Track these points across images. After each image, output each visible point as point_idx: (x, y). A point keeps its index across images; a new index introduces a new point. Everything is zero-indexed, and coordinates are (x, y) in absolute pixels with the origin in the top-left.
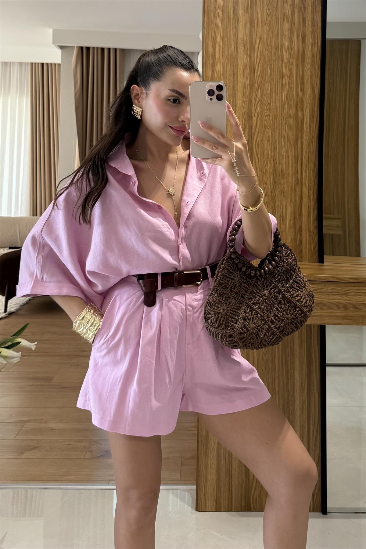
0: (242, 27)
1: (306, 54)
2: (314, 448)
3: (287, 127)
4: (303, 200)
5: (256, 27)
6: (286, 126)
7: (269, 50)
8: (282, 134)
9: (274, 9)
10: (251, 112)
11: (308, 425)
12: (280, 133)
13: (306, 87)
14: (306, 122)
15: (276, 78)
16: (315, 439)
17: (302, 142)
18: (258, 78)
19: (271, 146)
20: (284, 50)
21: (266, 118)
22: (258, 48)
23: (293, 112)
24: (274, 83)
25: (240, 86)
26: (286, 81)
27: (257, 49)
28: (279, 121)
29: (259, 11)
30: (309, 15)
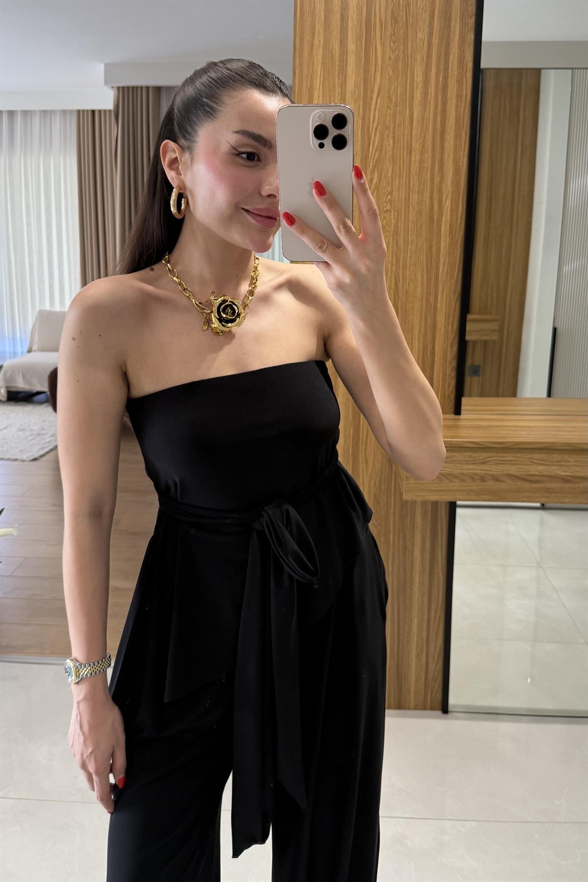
0: (353, 70)
1: (448, 112)
3: (416, 228)
4: (437, 332)
5: (373, 73)
6: (414, 227)
7: (392, 108)
8: (408, 238)
9: (402, 41)
12: (406, 236)
13: (446, 165)
14: (445, 220)
15: (402, 152)
17: (439, 250)
18: (374, 151)
19: (392, 256)
20: (414, 108)
21: (385, 215)
22: (376, 104)
23: (426, 206)
24: (398, 161)
26: (416, 157)
27: (374, 107)
28: (405, 220)
29: (379, 46)
30: (454, 50)
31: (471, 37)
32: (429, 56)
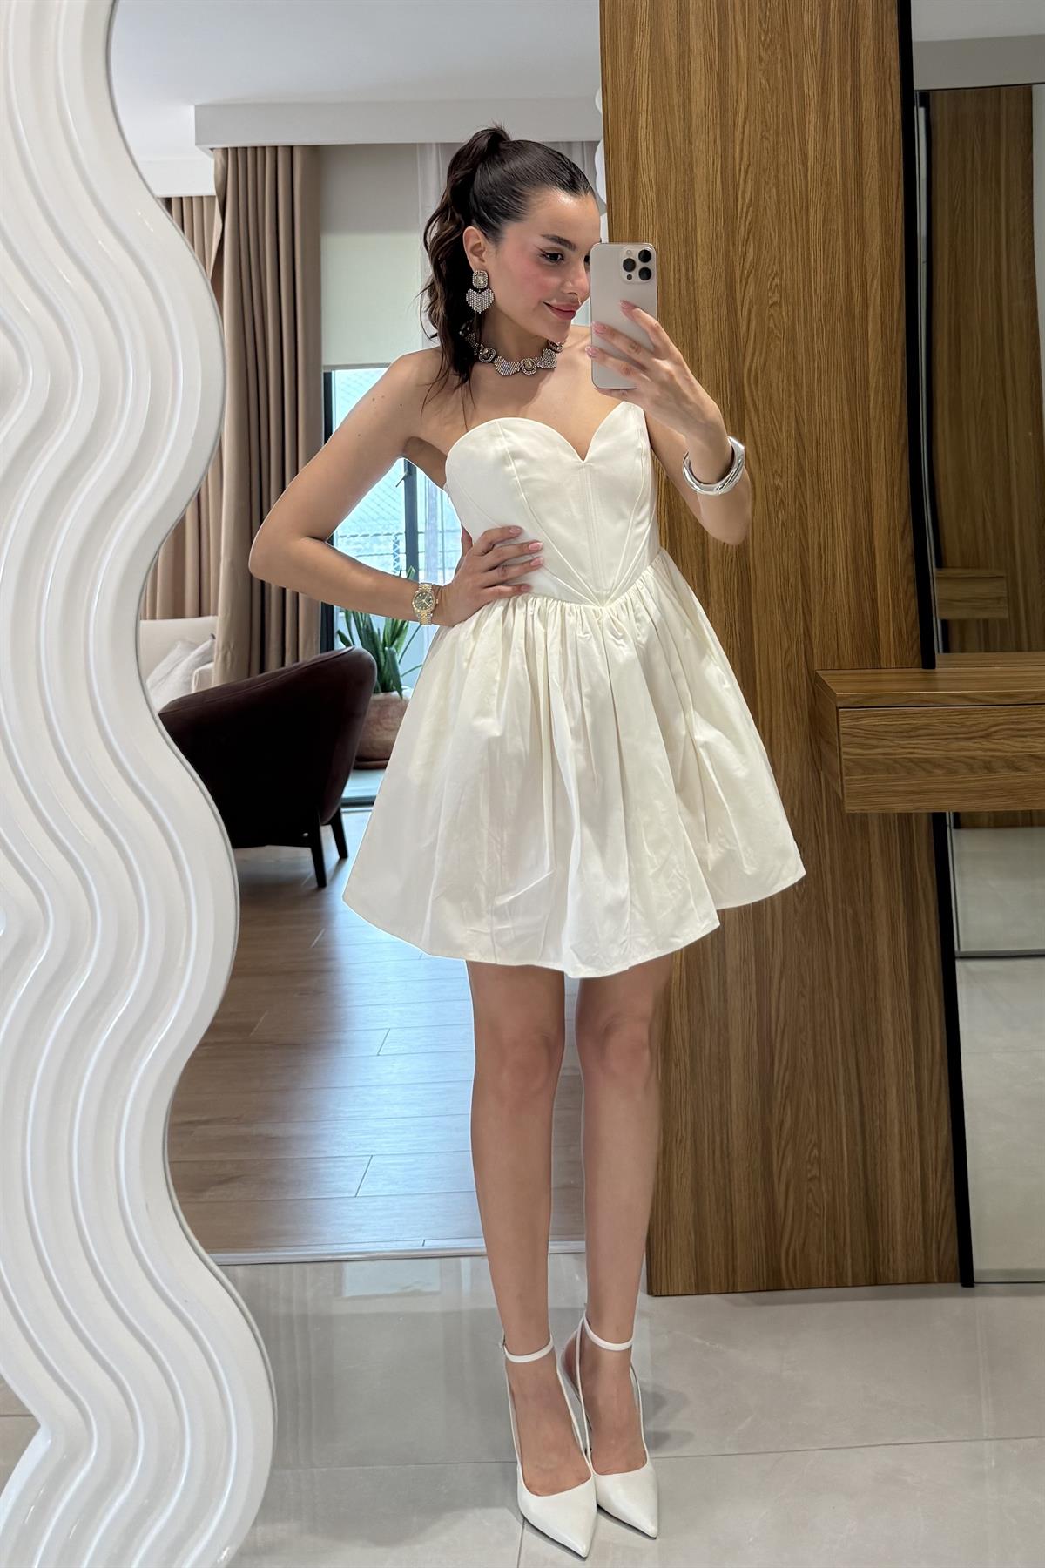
0: (700, 82)
1: (865, 142)
2: (933, 1123)
3: (826, 330)
4: (876, 513)
5: (734, 84)
6: (822, 330)
7: (770, 138)
8: (813, 349)
9: (779, 31)
10: (734, 299)
11: (915, 1072)
12: (810, 345)
13: (868, 225)
14: (873, 315)
15: (792, 209)
16: (935, 1104)
17: (866, 366)
18: (745, 210)
19: (789, 381)
20: (807, 136)
21: (772, 311)
22: (743, 133)
23: (839, 292)
24: (788, 222)
25: (701, 234)
26: (816, 216)
27: (741, 138)
28: (805, 318)
29: (741, 40)
30: (867, 42)
31: (893, 19)
32: (825, 54)
